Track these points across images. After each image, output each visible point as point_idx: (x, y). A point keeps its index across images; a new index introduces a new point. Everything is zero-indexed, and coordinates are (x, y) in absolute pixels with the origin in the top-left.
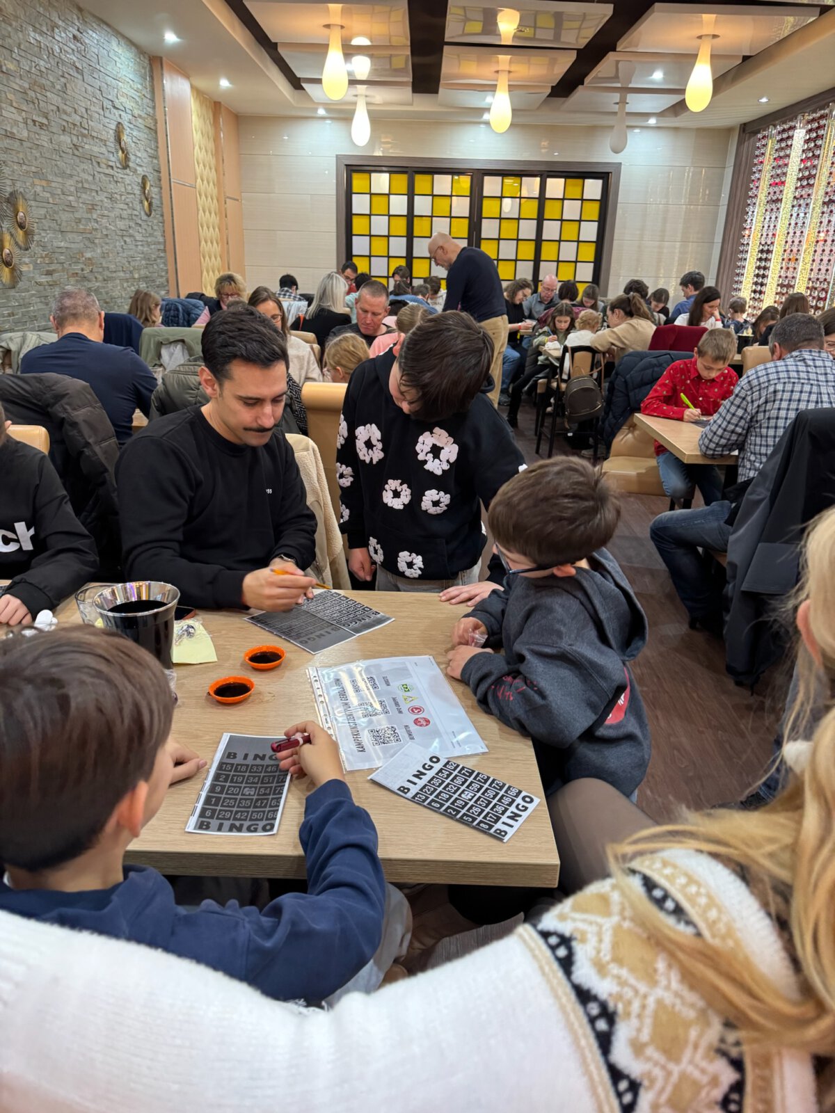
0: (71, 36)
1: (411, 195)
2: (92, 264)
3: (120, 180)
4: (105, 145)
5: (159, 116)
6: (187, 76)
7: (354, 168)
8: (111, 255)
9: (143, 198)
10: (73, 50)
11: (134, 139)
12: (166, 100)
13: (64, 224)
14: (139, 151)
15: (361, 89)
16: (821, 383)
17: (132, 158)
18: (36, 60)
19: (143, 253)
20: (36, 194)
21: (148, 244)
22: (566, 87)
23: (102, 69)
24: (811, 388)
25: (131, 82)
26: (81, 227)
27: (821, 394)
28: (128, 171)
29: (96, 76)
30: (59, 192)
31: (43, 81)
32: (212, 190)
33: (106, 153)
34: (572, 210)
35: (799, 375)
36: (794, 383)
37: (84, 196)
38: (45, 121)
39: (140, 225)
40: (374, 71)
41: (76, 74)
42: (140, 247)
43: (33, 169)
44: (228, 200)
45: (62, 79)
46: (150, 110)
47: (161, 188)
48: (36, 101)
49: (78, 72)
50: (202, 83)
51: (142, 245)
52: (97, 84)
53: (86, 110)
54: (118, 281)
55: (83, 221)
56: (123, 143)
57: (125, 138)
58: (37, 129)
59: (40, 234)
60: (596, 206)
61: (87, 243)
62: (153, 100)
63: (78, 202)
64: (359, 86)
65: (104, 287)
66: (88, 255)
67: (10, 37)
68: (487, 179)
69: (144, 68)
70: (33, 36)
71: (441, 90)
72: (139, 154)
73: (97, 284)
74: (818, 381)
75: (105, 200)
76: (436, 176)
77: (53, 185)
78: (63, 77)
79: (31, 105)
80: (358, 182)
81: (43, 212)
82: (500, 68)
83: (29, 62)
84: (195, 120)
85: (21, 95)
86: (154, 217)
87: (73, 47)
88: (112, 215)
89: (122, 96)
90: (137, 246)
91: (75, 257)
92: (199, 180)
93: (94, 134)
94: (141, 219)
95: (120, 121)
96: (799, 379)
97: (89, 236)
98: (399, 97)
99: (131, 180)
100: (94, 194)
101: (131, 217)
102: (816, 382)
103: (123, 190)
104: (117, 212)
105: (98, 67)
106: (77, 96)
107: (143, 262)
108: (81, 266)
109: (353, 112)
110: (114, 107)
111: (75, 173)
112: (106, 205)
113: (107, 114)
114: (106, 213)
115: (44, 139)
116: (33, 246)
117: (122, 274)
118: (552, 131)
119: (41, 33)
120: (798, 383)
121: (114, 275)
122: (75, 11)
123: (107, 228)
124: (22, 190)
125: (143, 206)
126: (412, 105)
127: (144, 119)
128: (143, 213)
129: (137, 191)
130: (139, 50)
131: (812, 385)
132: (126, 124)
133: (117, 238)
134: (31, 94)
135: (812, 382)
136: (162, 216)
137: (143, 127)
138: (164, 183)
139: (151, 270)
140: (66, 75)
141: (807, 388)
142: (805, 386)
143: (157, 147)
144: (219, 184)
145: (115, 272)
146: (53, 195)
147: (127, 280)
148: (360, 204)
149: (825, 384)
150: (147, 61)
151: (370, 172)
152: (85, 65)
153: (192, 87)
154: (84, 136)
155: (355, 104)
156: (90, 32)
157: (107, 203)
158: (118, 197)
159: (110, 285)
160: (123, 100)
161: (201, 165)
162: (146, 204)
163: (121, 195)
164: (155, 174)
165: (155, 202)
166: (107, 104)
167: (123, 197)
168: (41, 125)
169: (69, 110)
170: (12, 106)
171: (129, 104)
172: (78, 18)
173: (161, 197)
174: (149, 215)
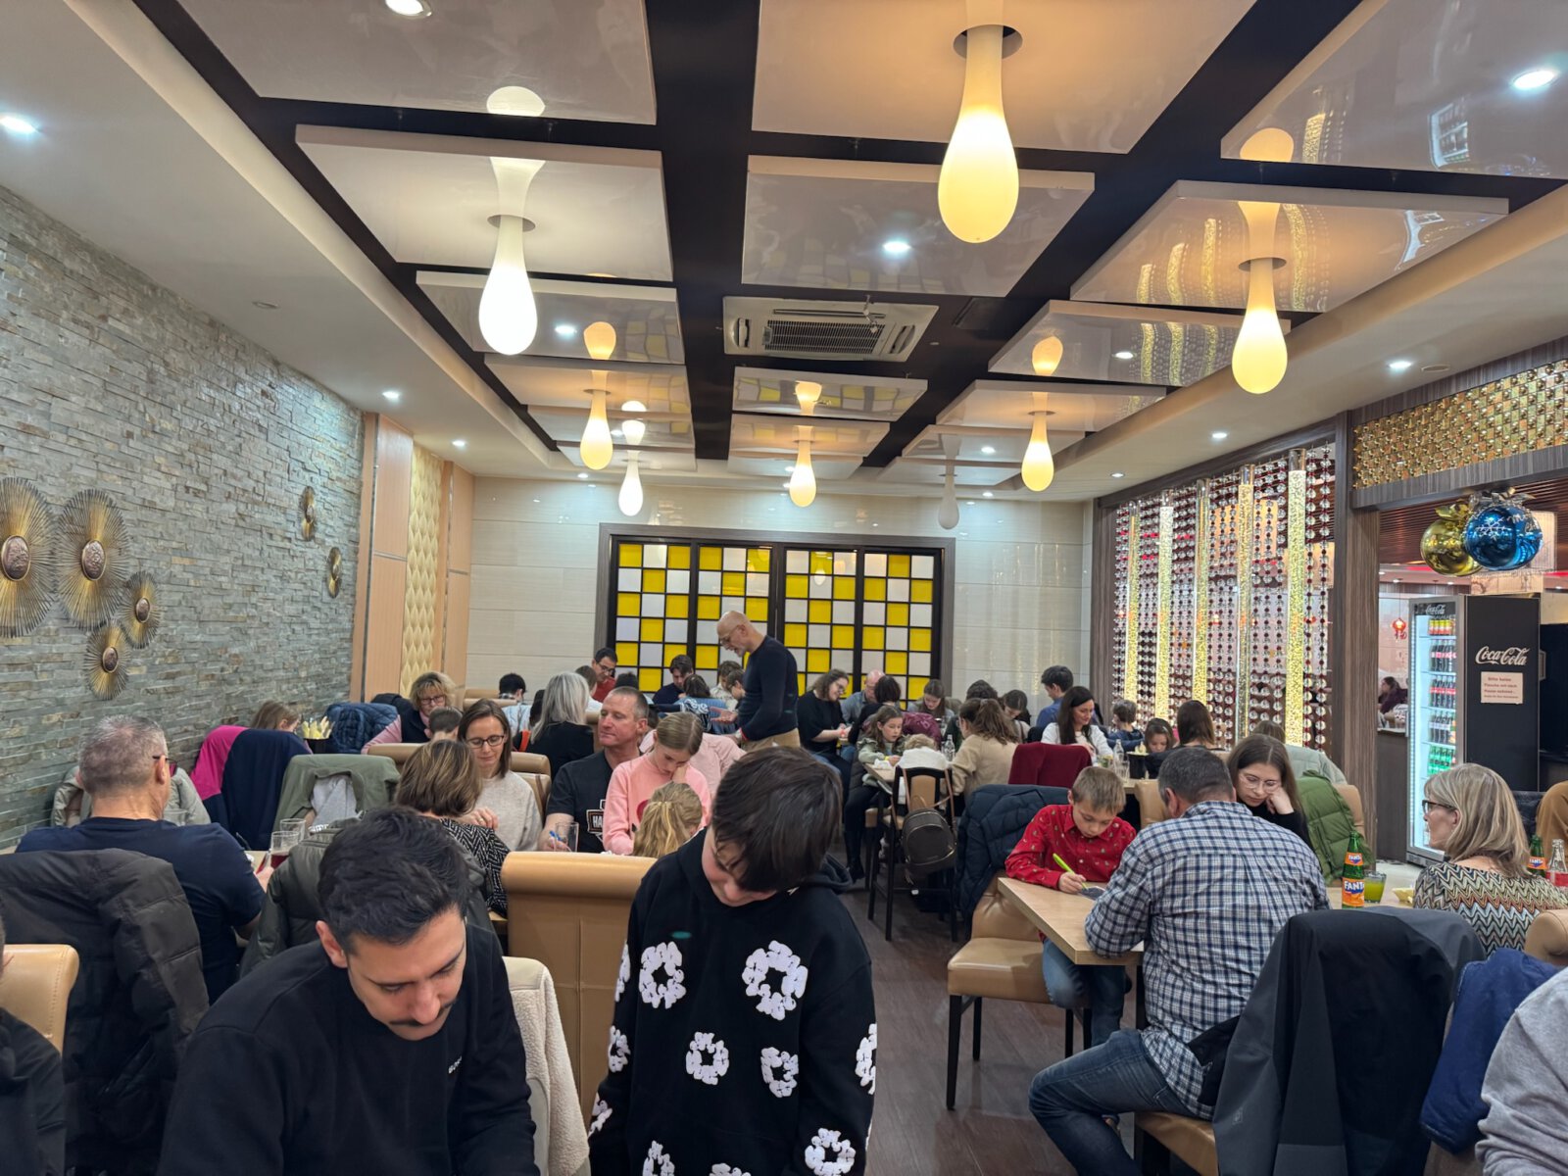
0: (259, 392)
1: (695, 570)
2: (239, 662)
3: (298, 554)
4: (284, 513)
5: (366, 478)
6: (411, 434)
7: (621, 539)
8: (268, 648)
9: (329, 574)
10: (258, 407)
11: (327, 506)
12: (378, 460)
13: (206, 612)
14: (332, 519)
15: (634, 454)
16: (1246, 853)
17: (320, 527)
18: (205, 418)
19: (318, 644)
20: (172, 575)
21: (328, 633)
22: (881, 457)
23: (295, 427)
24: (1235, 861)
25: (332, 441)
26: (231, 614)
27: (1249, 868)
28: (312, 543)
29: (285, 434)
30: (207, 571)
31: (210, 441)
32: (430, 562)
33: (284, 523)
34: (898, 590)
35: (1213, 843)
36: (1210, 856)
37: (242, 575)
38: (203, 487)
39: (319, 609)
40: (649, 436)
41: (257, 433)
42: (314, 637)
43: (174, 545)
44: (451, 574)
45: (238, 440)
46: (356, 472)
47: (357, 562)
48: (195, 465)
49: (260, 431)
50: (430, 441)
51: (318, 634)
52: (285, 443)
53: (265, 473)
54: (274, 683)
55: (235, 608)
56: (309, 511)
57: (314, 505)
58: (190, 496)
59: (166, 626)
60: (929, 586)
61: (235, 634)
62: (360, 460)
63: (232, 583)
64: (629, 451)
65: (251, 692)
66: (235, 650)
67: (174, 393)
68: (790, 553)
69: (354, 425)
70: (205, 392)
71: (730, 457)
72: (331, 523)
73: (242, 688)
74: (1241, 849)
75: (273, 579)
76: (726, 550)
77: (200, 563)
78: (239, 436)
79: (188, 469)
80: (627, 554)
81: (177, 597)
82: (800, 438)
83: (194, 421)
84: (416, 483)
85: (173, 458)
86: (342, 599)
87: (259, 403)
88: (280, 597)
89: (318, 456)
90: (310, 635)
91: (213, 654)
92: (413, 551)
93: (270, 500)
94: (321, 601)
95: (310, 484)
96: (1215, 848)
97: (241, 625)
98: (681, 464)
99: (316, 554)
100: (258, 572)
101: (306, 600)
102: (1238, 852)
103: (301, 566)
104: (288, 594)
105: (290, 425)
106: (254, 458)
107: (317, 656)
108: (221, 665)
109: (623, 477)
110: (305, 469)
111: (236, 548)
112: (273, 585)
113: (294, 477)
114: (271, 595)
115: (198, 508)
116: (153, 642)
117: (282, 673)
118: (867, 501)
119: (219, 389)
120: (1216, 855)
121: (270, 675)
122: (270, 365)
123: (269, 615)
124: (152, 571)
125: (327, 586)
126: (695, 471)
127: (344, 482)
128: (325, 594)
129: (322, 566)
130: (350, 406)
131: (1234, 856)
132: (318, 489)
133: (282, 626)
134: (191, 456)
135: (1233, 852)
136: (353, 596)
137: (341, 491)
138: (363, 556)
139: (327, 665)
140: (244, 435)
141: (1229, 861)
142: (1226, 858)
143: (358, 514)
144: (442, 554)
145: (271, 670)
146: (196, 576)
147: (288, 681)
148: (628, 580)
149: (1251, 853)
150: (358, 418)
151: (642, 543)
152: (271, 423)
153: (415, 444)
154: (255, 503)
155: (625, 468)
156: (286, 387)
157: (275, 583)
158: (293, 575)
159: (261, 688)
160: (317, 460)
161: (418, 533)
162: (332, 582)
163: (297, 573)
164: (351, 545)
165: (346, 579)
166: (297, 466)
167: (299, 576)
168: (197, 493)
169: (239, 473)
170: (159, 470)
171: (326, 465)
172: (272, 373)
173: (355, 574)
174: (333, 596)
